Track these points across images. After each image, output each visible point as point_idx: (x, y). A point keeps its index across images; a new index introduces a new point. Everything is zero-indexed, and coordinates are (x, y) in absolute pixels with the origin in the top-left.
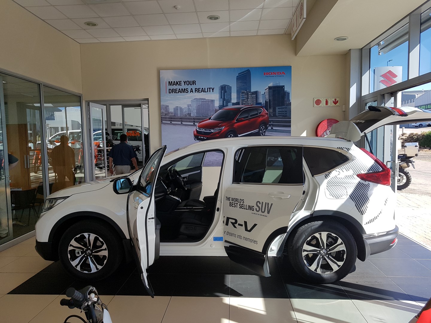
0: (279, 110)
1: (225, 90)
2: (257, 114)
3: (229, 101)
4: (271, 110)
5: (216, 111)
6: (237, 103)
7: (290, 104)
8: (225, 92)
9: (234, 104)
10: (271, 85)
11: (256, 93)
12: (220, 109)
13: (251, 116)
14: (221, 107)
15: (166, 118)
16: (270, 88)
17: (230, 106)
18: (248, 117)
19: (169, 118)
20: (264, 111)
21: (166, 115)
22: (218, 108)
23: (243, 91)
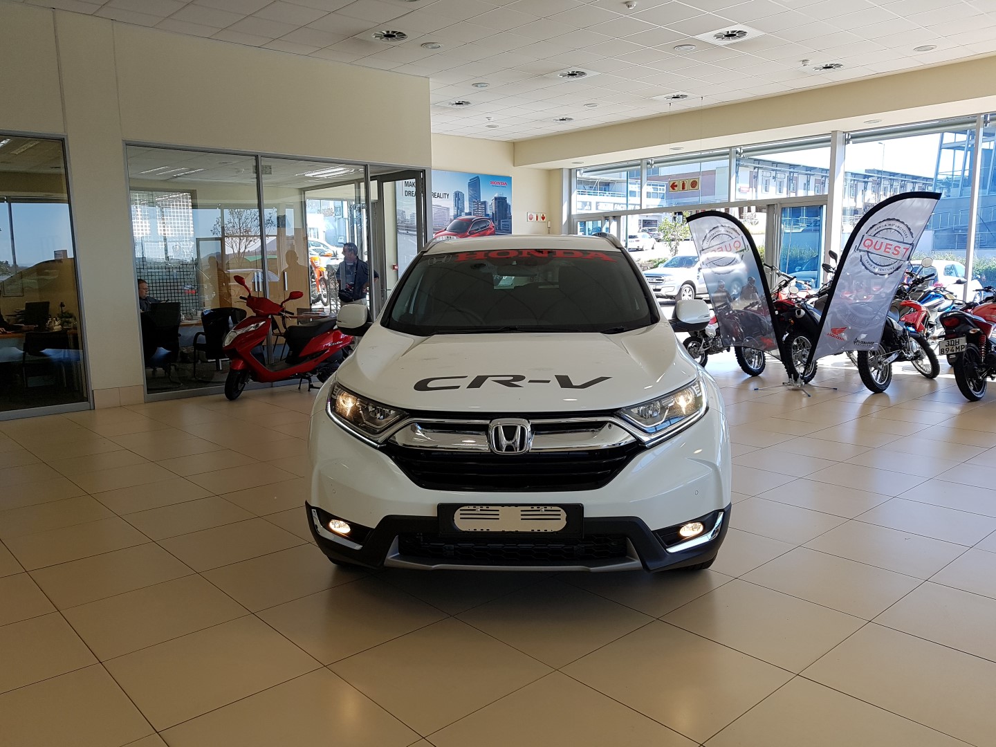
0: (504, 223)
1: (458, 196)
2: (486, 227)
3: (462, 210)
4: (497, 223)
5: (451, 221)
6: (469, 214)
7: (511, 218)
8: (459, 199)
9: (467, 214)
10: (496, 195)
11: (484, 203)
12: (455, 219)
13: (482, 228)
14: (456, 216)
15: (402, 226)
16: (496, 199)
17: (464, 217)
18: (478, 229)
19: (405, 227)
20: (491, 223)
21: (402, 222)
22: (452, 218)
23: (474, 200)
